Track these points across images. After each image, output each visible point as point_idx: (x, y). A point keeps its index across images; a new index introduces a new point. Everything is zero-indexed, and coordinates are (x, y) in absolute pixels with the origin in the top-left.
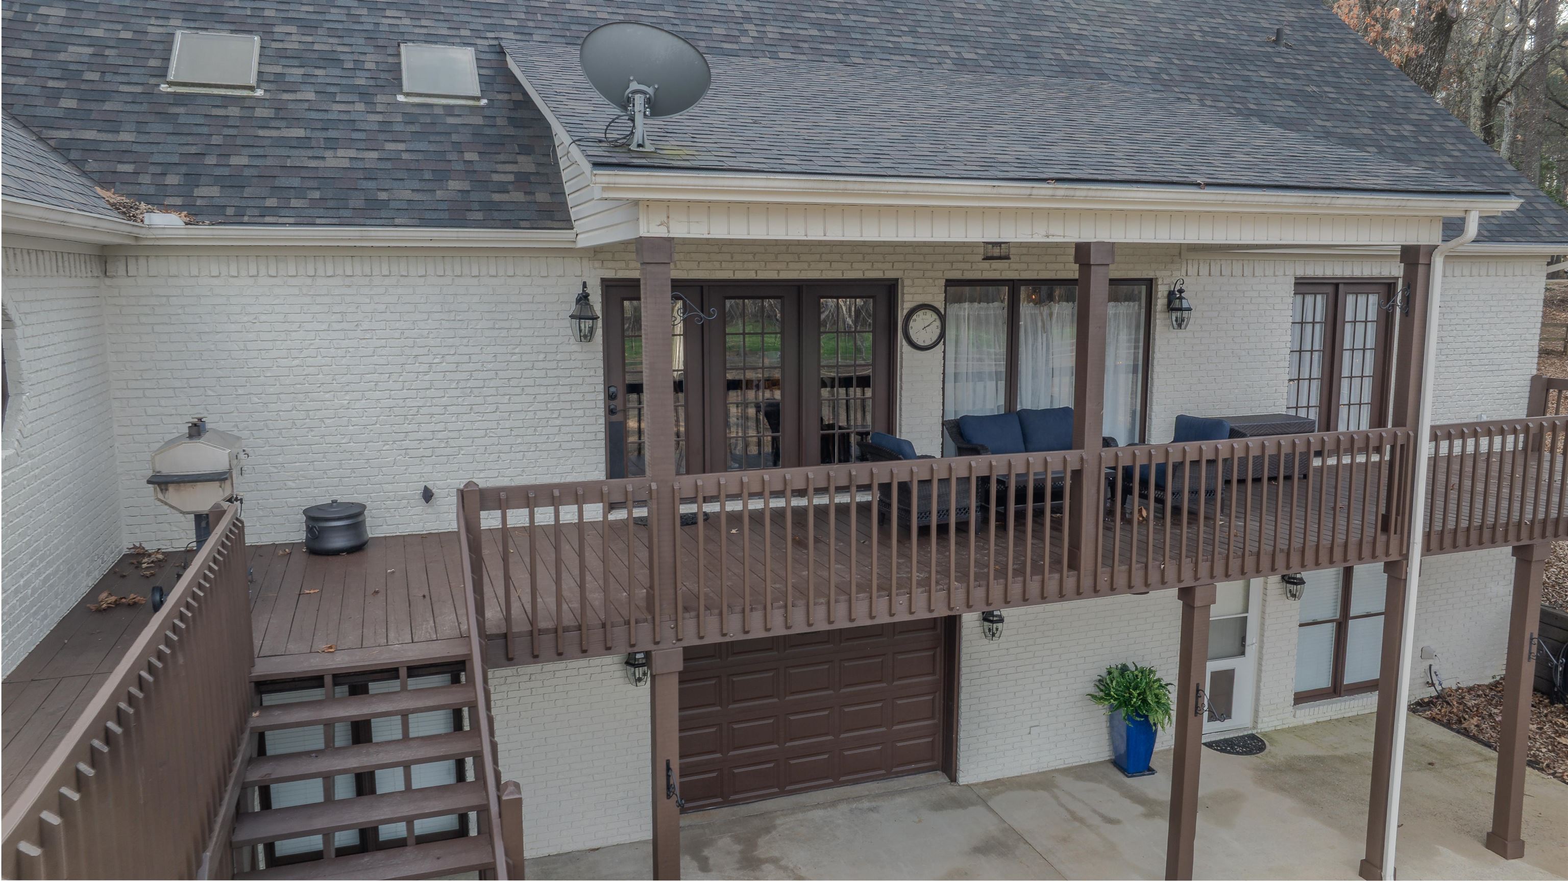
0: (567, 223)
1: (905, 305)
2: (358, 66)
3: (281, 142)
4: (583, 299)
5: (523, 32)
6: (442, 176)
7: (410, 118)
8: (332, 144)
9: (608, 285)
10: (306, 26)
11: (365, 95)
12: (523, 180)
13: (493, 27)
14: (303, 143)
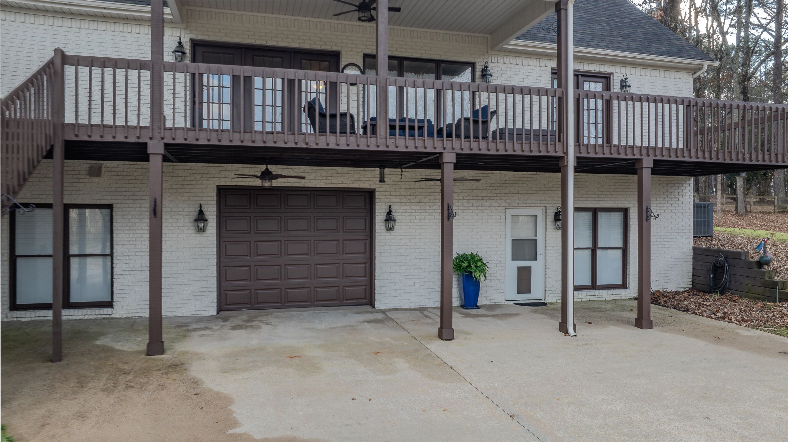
1: (343, 62)
4: (178, 44)
9: (194, 41)
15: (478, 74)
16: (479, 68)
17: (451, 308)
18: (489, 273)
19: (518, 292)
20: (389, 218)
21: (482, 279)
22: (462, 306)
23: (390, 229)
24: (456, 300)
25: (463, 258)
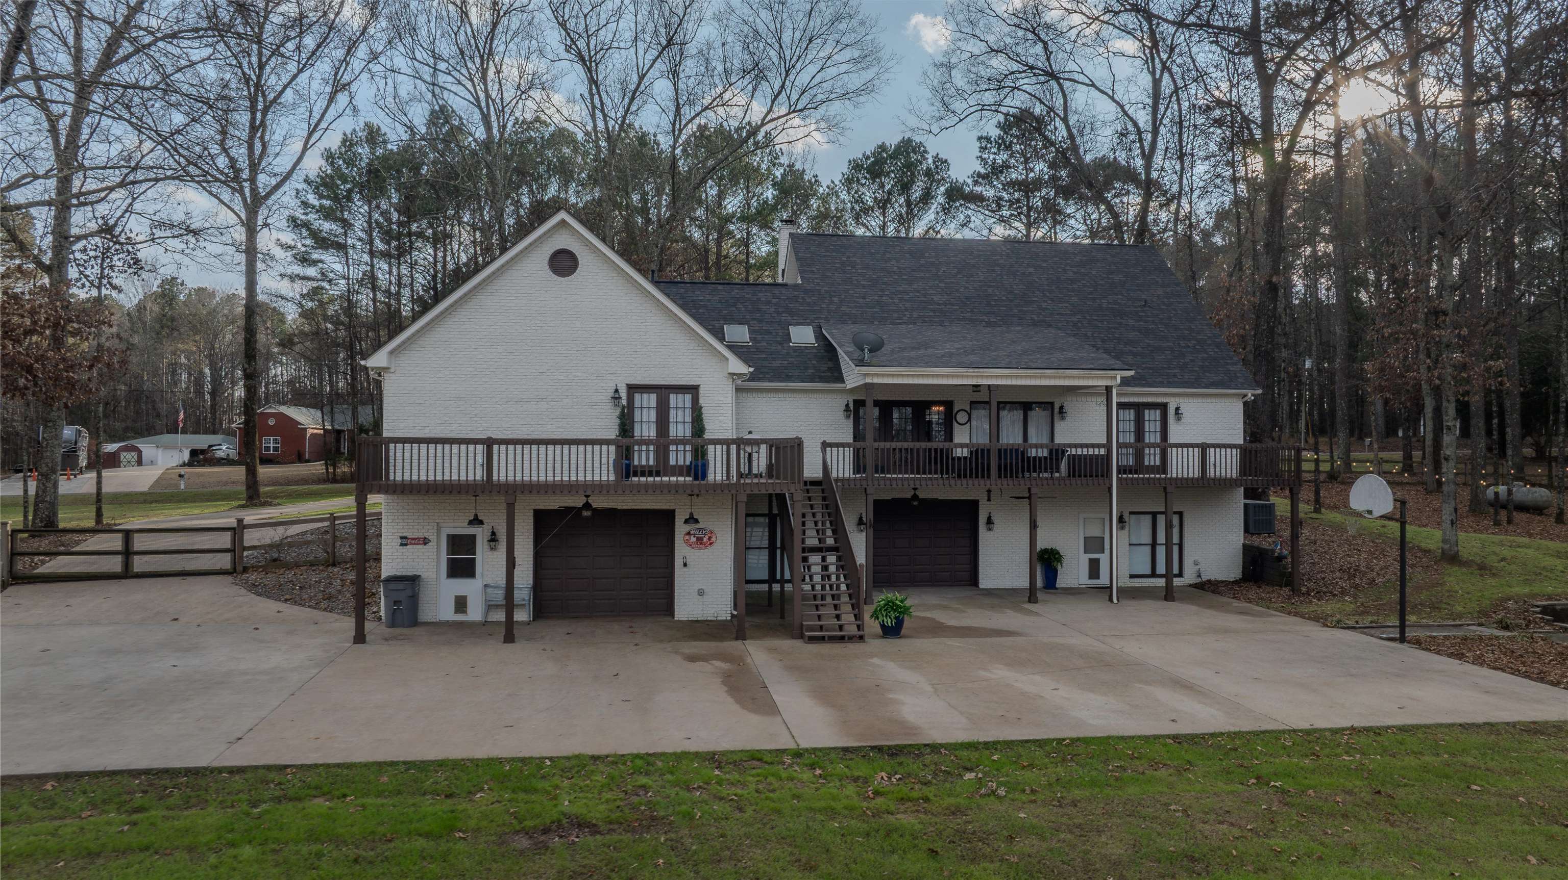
0: (843, 382)
1: (955, 410)
2: (777, 334)
3: (759, 359)
4: (847, 405)
5: (827, 320)
6: (806, 368)
7: (795, 351)
8: (774, 359)
9: (855, 401)
10: (760, 321)
11: (780, 344)
12: (830, 369)
13: (817, 318)
14: (765, 359)
15: (1056, 410)
16: (1057, 407)
17: (1036, 589)
18: (1065, 562)
19: (1090, 578)
20: (989, 521)
21: (1059, 567)
22: (1045, 588)
23: (990, 530)
24: (1039, 583)
25: (1045, 551)
